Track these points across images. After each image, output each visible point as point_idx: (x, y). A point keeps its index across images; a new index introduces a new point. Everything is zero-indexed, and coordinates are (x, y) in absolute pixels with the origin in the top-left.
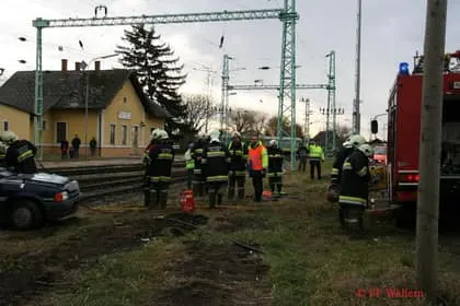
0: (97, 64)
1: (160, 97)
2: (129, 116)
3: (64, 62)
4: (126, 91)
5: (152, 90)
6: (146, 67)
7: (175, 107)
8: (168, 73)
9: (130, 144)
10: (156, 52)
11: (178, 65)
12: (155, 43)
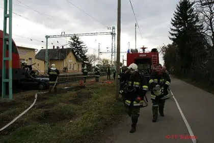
0: (63, 47)
1: (80, 55)
2: (72, 61)
3: (54, 47)
4: (71, 54)
5: (78, 54)
6: (76, 47)
7: (85, 58)
8: (83, 49)
9: (71, 69)
10: (79, 43)
11: (85, 46)
12: (79, 40)
